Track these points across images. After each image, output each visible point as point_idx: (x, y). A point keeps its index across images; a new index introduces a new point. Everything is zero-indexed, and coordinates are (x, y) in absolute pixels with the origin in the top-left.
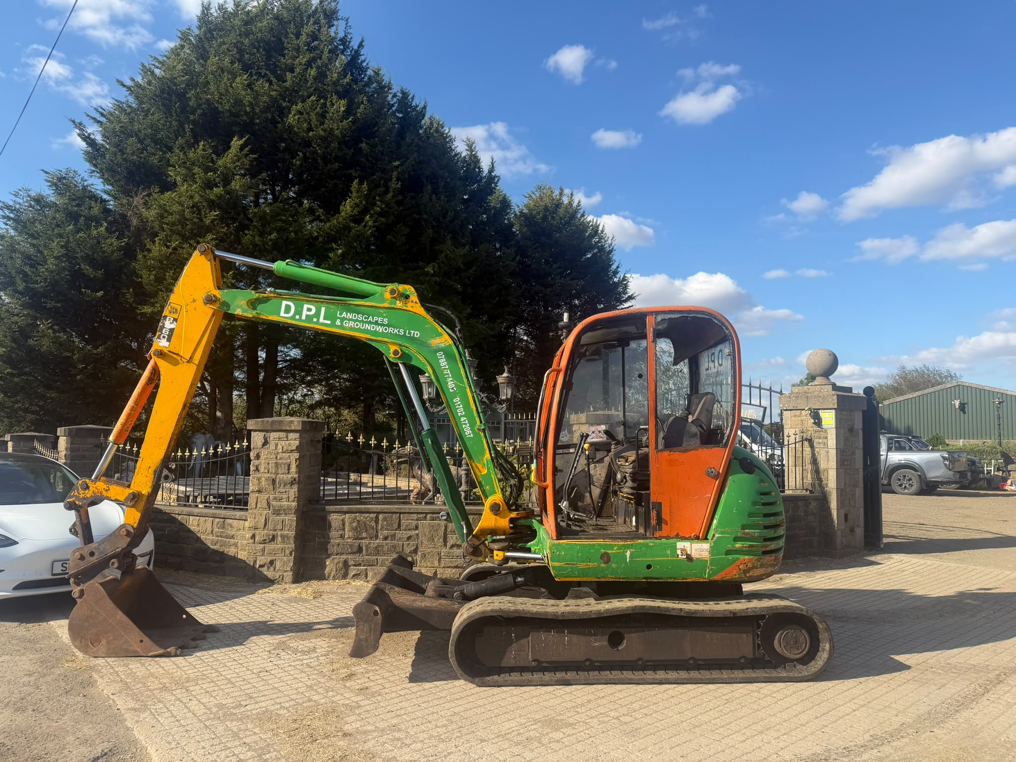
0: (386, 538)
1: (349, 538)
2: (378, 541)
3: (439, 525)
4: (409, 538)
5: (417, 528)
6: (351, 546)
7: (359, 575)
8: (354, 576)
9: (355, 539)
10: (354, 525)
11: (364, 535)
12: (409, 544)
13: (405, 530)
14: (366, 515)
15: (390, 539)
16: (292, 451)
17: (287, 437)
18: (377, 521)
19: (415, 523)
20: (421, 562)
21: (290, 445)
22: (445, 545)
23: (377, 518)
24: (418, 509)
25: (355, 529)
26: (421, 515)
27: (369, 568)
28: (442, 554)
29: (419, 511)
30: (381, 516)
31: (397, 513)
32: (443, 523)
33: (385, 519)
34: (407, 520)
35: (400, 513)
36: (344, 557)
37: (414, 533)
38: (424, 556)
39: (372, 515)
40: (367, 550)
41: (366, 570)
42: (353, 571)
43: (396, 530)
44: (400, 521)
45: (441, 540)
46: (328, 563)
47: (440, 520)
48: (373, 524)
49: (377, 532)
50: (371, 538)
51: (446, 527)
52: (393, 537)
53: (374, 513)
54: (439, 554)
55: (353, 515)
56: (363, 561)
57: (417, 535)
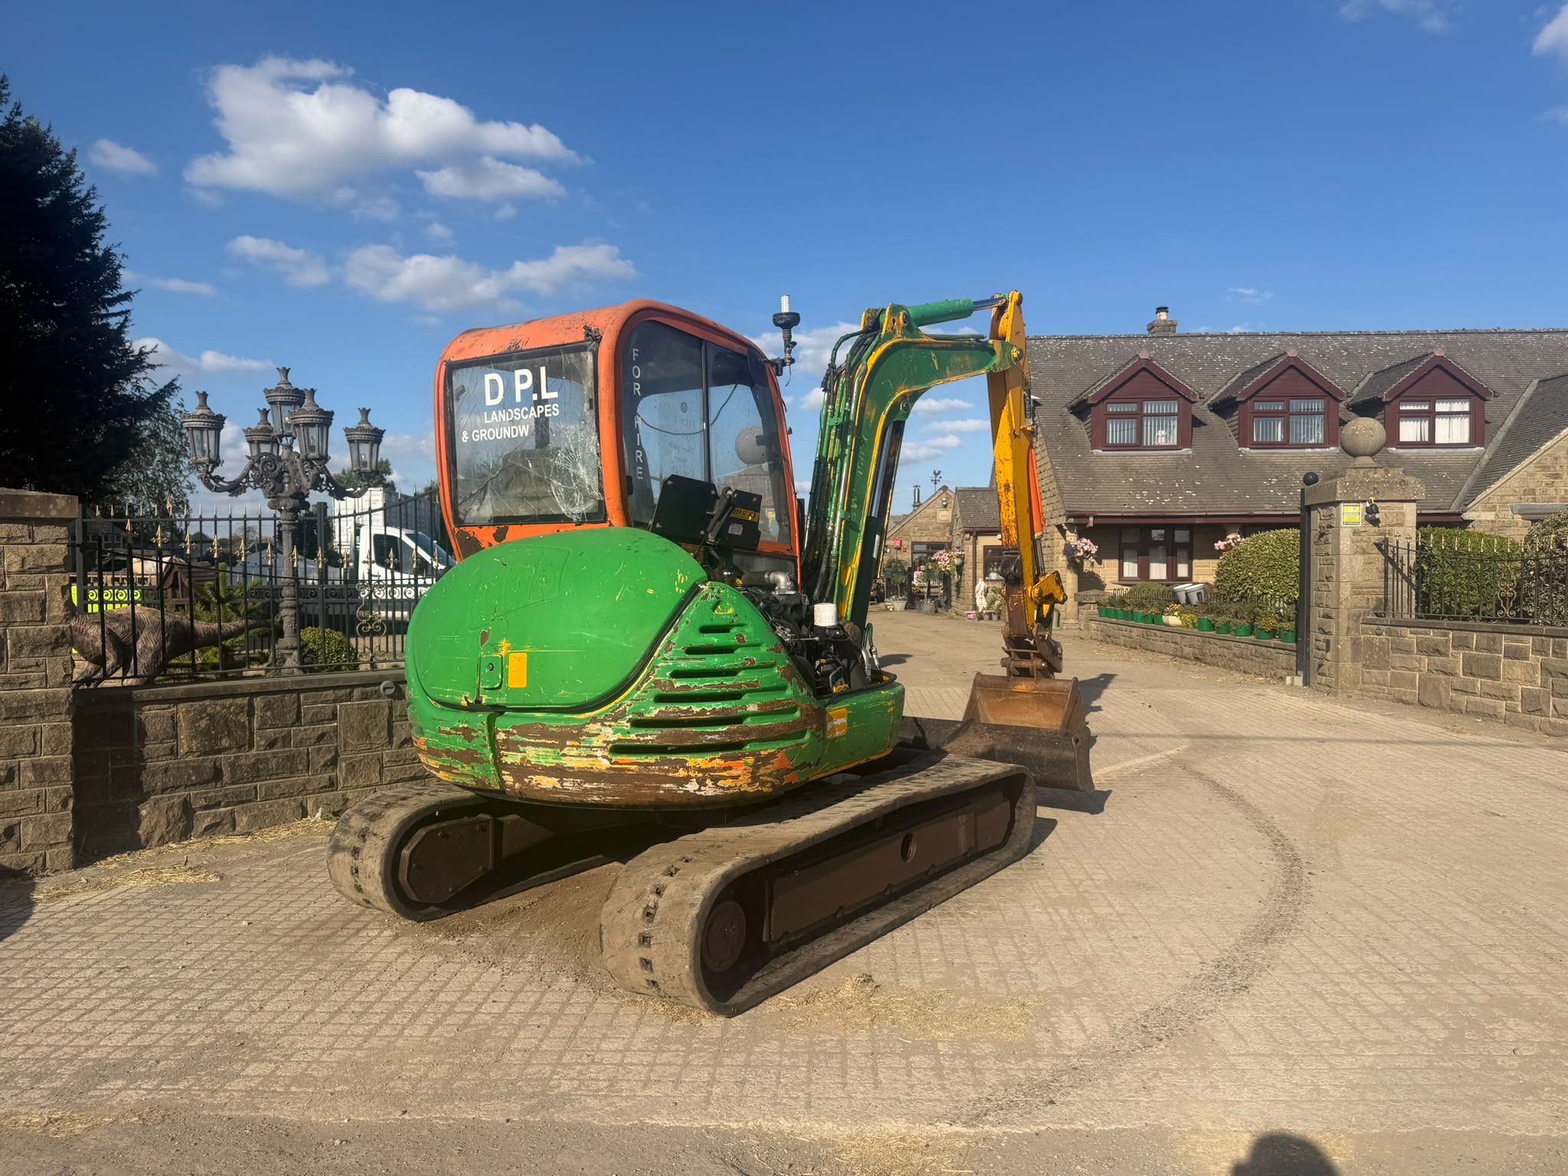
0: (271, 744)
1: (190, 752)
2: (254, 751)
3: (378, 706)
4: (320, 738)
5: (334, 717)
6: (197, 769)
7: (217, 825)
8: (207, 829)
9: (206, 753)
10: (203, 724)
11: (225, 743)
12: (319, 750)
13: (312, 723)
14: (228, 702)
15: (279, 744)
16: (50, 569)
17: (31, 535)
18: (251, 714)
19: (329, 707)
20: (345, 780)
21: (42, 553)
22: (391, 742)
23: (251, 704)
24: (336, 680)
25: (205, 733)
26: (343, 692)
27: (237, 808)
28: (386, 759)
29: (340, 684)
30: (258, 702)
31: (289, 691)
32: (385, 702)
33: (268, 706)
34: (314, 703)
35: (299, 691)
36: (182, 793)
37: (327, 726)
38: (351, 768)
39: (239, 701)
40: (233, 773)
41: (232, 812)
42: (203, 820)
43: (293, 725)
44: (299, 706)
45: (384, 734)
46: (144, 812)
47: (379, 697)
48: (243, 718)
49: (252, 734)
50: (239, 748)
51: (391, 708)
52: (286, 739)
53: (243, 695)
54: (380, 759)
55: (197, 704)
56: (225, 795)
57: (336, 729)
